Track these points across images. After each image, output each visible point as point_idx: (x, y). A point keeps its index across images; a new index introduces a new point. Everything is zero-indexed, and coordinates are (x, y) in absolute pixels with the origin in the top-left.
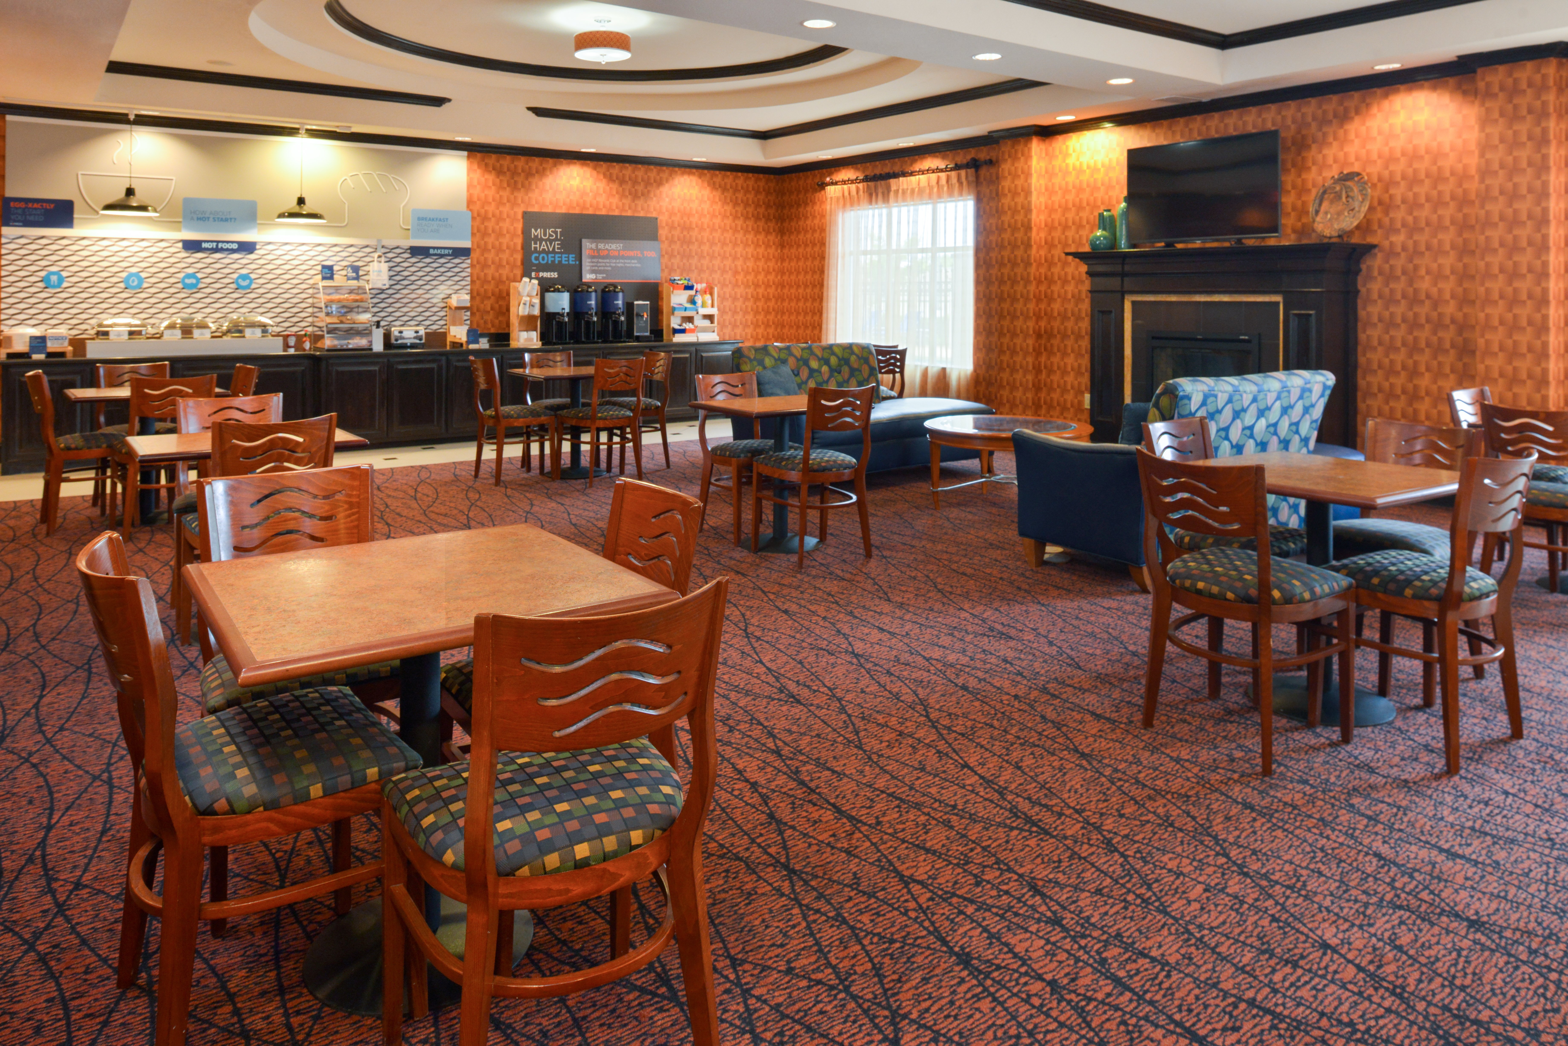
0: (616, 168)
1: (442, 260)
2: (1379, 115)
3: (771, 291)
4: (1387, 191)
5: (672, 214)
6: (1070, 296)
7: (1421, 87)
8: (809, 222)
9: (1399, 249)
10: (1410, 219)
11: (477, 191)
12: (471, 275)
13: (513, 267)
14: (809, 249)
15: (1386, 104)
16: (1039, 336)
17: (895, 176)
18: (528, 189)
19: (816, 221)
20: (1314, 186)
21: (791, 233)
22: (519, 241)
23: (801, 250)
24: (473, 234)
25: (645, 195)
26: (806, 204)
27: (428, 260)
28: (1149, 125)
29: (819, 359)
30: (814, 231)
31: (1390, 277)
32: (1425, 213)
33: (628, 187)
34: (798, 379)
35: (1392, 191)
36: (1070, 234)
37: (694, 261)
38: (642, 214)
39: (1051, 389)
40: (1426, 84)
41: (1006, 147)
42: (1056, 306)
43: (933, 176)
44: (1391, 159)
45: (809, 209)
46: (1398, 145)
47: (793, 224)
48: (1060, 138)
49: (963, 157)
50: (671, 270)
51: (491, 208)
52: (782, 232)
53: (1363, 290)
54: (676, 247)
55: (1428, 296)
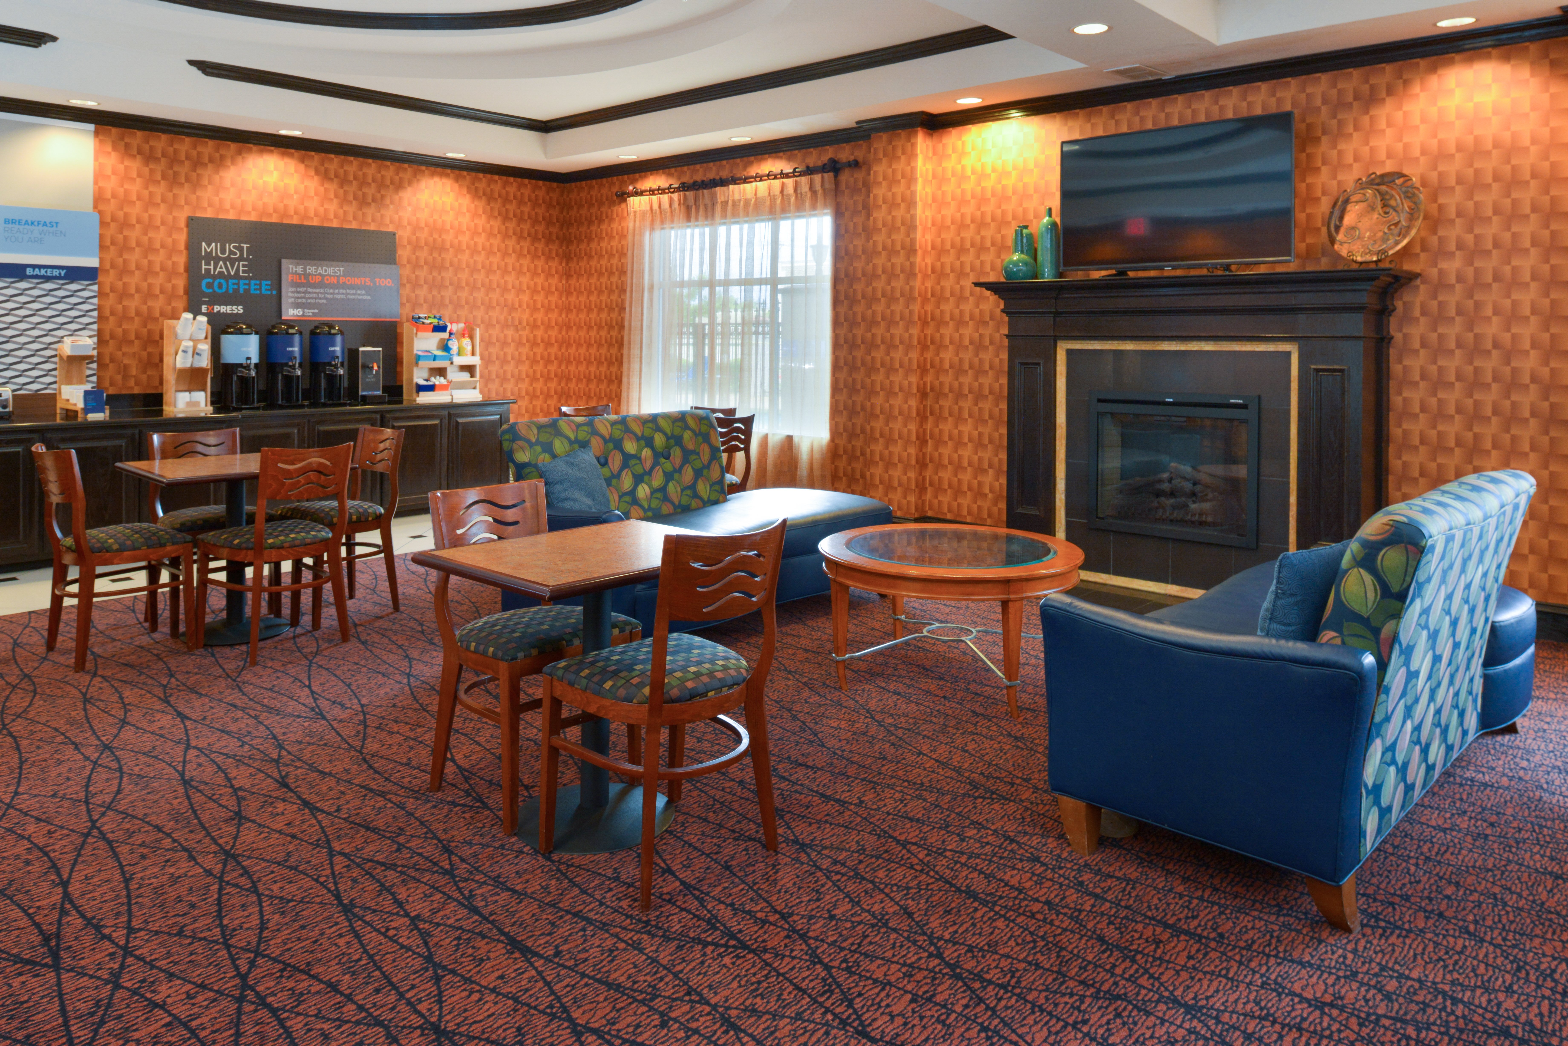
0: (334, 162)
1: (49, 286)
2: (1422, 95)
3: (553, 333)
4: (1435, 200)
5: (416, 228)
6: (966, 342)
7: (1488, 57)
8: (604, 244)
9: (1452, 280)
10: (1469, 239)
11: (110, 185)
12: (99, 309)
13: (172, 297)
14: (604, 280)
15: (1433, 81)
16: (924, 395)
17: (723, 183)
18: (196, 185)
19: (614, 243)
20: (1324, 193)
21: (580, 258)
22: (181, 260)
23: (593, 280)
24: (102, 247)
25: (378, 201)
26: (601, 221)
27: (23, 285)
28: (1081, 112)
29: (638, 439)
30: (611, 255)
31: (1439, 319)
32: (1491, 230)
33: (352, 188)
34: (605, 471)
35: (1442, 200)
36: (968, 259)
37: (448, 293)
38: (373, 227)
39: (939, 466)
40: (1494, 52)
41: (880, 142)
42: (948, 355)
43: (777, 183)
44: (1441, 156)
45: (604, 227)
46: (1451, 137)
47: (583, 246)
48: (954, 132)
49: (816, 158)
50: (415, 305)
51: (135, 211)
52: (567, 257)
53: (1398, 337)
54: (423, 273)
55: (1496, 345)
